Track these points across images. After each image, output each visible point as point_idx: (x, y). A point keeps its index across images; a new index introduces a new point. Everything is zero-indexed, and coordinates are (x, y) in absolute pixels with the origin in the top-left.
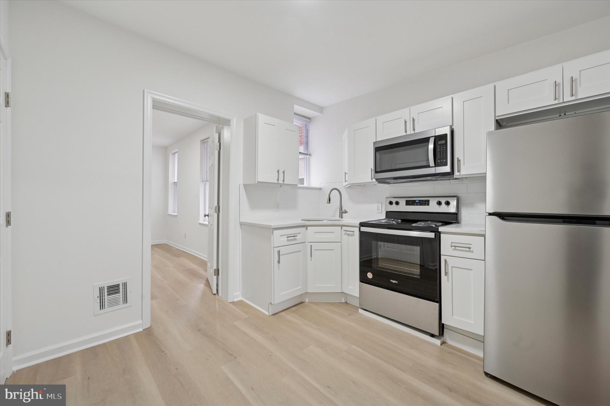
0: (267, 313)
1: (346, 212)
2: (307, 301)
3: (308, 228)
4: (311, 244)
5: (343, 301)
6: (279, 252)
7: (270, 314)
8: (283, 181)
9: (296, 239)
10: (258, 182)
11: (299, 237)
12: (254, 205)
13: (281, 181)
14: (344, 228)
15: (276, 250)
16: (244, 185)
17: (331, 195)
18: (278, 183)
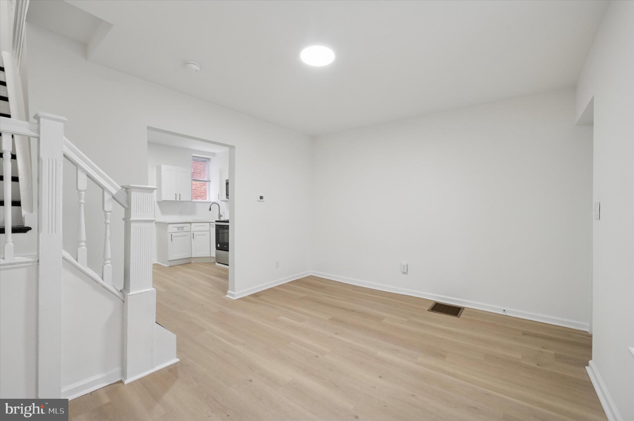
0: (167, 266)
1: (222, 216)
2: (193, 262)
3: (192, 224)
4: (193, 232)
5: (213, 262)
6: (171, 235)
7: (168, 266)
8: (180, 199)
9: (184, 229)
10: (163, 200)
11: (184, 228)
12: (163, 212)
13: (178, 199)
14: (211, 224)
15: (171, 234)
16: (158, 202)
17: (211, 206)
18: (176, 201)
